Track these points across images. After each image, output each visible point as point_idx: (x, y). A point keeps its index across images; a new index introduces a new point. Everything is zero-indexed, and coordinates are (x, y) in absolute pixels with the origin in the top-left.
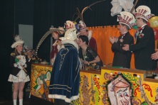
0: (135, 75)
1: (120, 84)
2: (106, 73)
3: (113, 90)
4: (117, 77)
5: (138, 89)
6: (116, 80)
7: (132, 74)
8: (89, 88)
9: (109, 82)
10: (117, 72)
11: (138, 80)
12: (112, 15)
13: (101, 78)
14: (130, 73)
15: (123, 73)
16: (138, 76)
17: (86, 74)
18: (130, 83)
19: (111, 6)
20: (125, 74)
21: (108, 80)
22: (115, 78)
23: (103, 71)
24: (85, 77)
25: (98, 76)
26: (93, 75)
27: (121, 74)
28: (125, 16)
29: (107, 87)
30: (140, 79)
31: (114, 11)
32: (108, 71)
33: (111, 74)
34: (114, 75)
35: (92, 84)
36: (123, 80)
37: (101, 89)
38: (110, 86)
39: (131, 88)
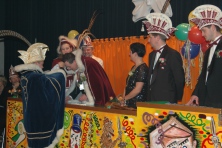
0: (203, 117)
1: (174, 132)
2: (146, 114)
3: (161, 141)
4: (168, 119)
5: (208, 139)
6: (166, 126)
7: (197, 114)
8: (114, 139)
9: (152, 128)
10: (168, 111)
11: (208, 125)
12: (134, 20)
13: (137, 121)
14: (193, 113)
15: (178, 112)
16: (209, 118)
17: (108, 115)
18: (192, 129)
19: (133, 6)
20: (183, 114)
21: (150, 124)
22: (163, 122)
23: (141, 110)
24: (107, 120)
25: (131, 119)
26: (121, 117)
27: (175, 115)
28: (155, 20)
29: (148, 137)
30: (213, 123)
31: (138, 13)
32: (150, 111)
33: (157, 114)
34: (160, 117)
35: (120, 133)
36: (179, 125)
37: (137, 141)
38: (155, 134)
39: (194, 139)
